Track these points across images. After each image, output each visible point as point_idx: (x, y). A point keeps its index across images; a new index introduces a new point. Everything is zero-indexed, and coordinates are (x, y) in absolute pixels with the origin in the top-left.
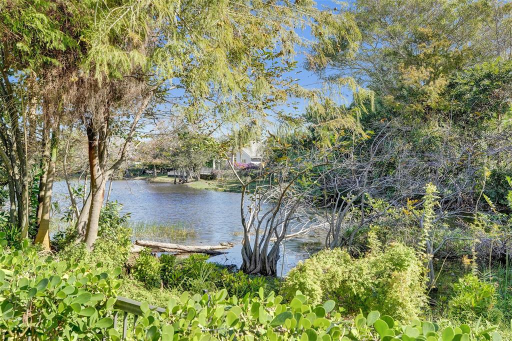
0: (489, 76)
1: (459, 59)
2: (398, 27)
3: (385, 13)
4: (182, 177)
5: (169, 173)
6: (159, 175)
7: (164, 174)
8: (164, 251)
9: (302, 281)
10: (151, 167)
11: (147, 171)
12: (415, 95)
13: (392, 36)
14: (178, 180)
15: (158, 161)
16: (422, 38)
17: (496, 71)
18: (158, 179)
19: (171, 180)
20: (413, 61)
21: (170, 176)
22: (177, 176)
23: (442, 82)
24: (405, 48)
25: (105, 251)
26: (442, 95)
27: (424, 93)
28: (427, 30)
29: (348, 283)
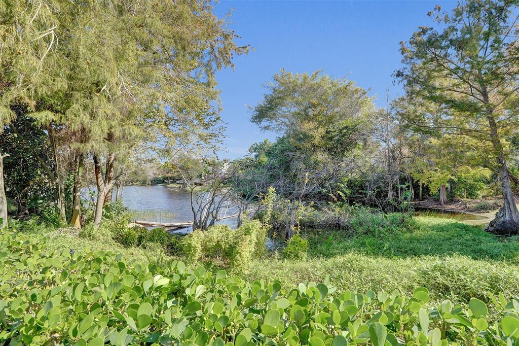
0: (346, 127)
1: (332, 117)
2: (300, 99)
3: (294, 91)
4: (184, 184)
5: (177, 182)
6: (171, 183)
7: (175, 182)
8: (153, 227)
9: (189, 242)
10: (167, 178)
11: (165, 181)
12: (307, 137)
13: (297, 103)
14: (181, 186)
15: (169, 175)
16: (313, 106)
17: (349, 125)
18: (171, 185)
19: (178, 186)
20: (307, 118)
21: (177, 183)
22: (181, 184)
23: (322, 130)
24: (305, 111)
25: (106, 227)
26: (323, 137)
27: (312, 136)
28: (315, 101)
29: (220, 243)
